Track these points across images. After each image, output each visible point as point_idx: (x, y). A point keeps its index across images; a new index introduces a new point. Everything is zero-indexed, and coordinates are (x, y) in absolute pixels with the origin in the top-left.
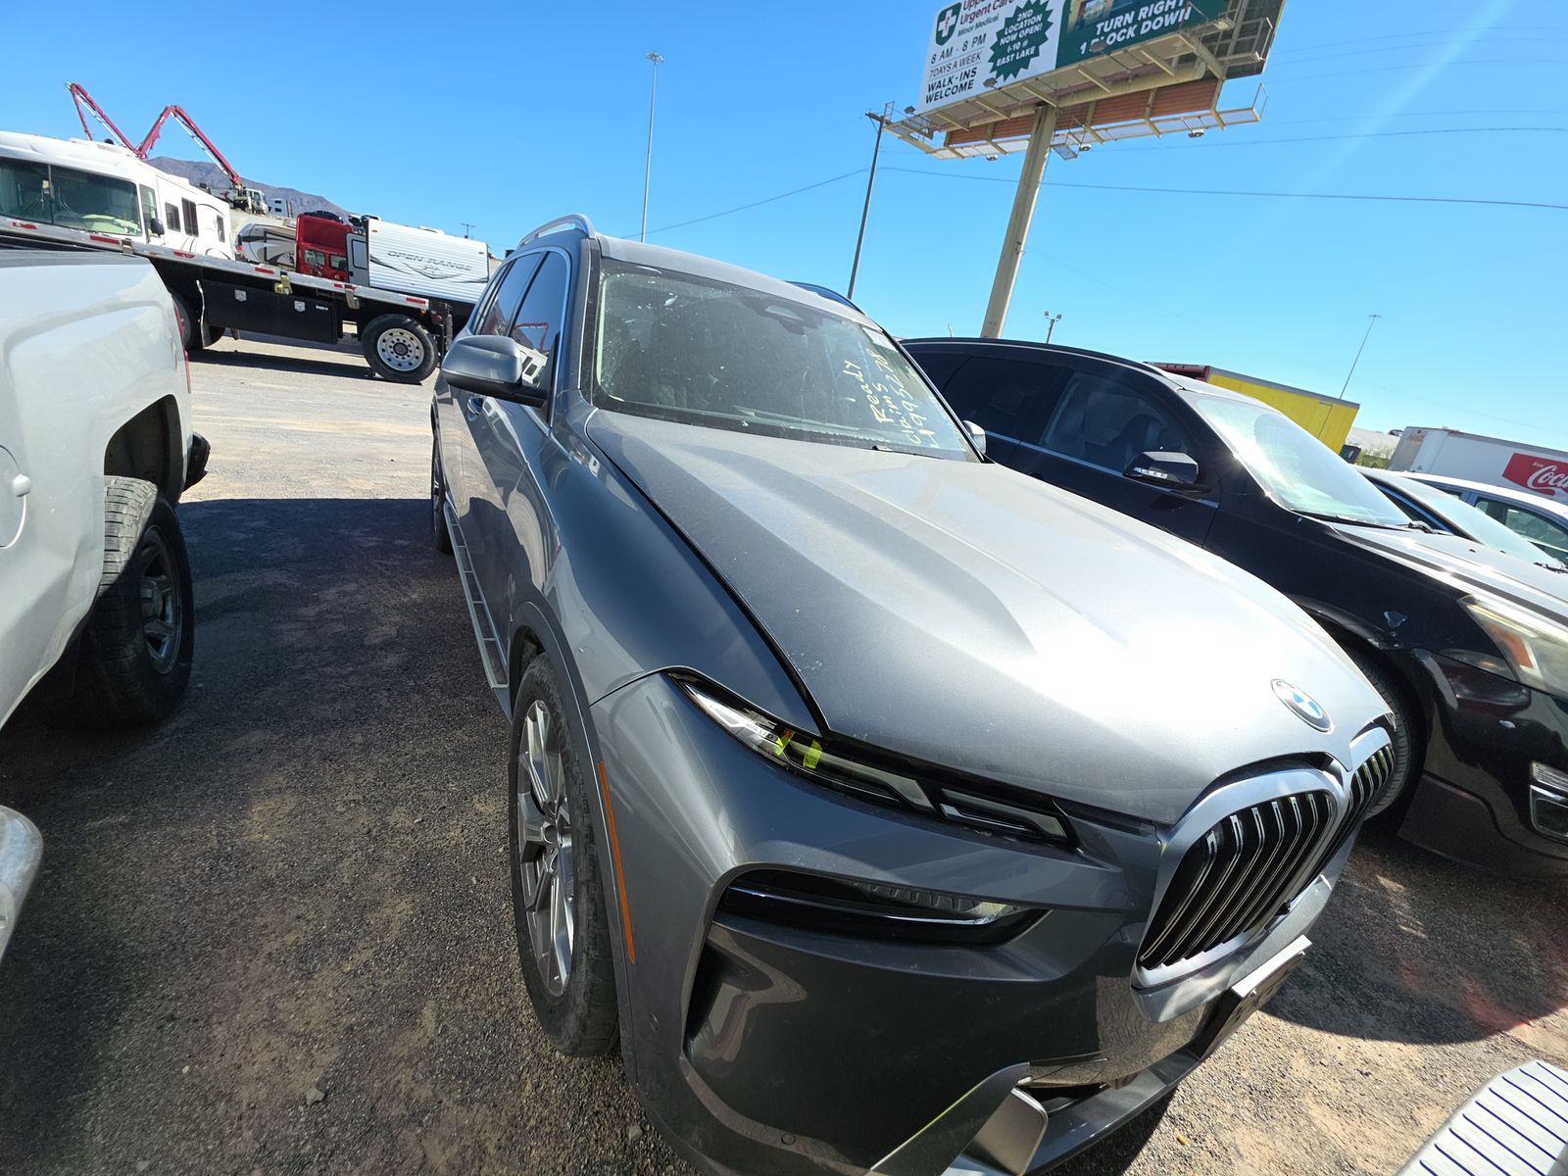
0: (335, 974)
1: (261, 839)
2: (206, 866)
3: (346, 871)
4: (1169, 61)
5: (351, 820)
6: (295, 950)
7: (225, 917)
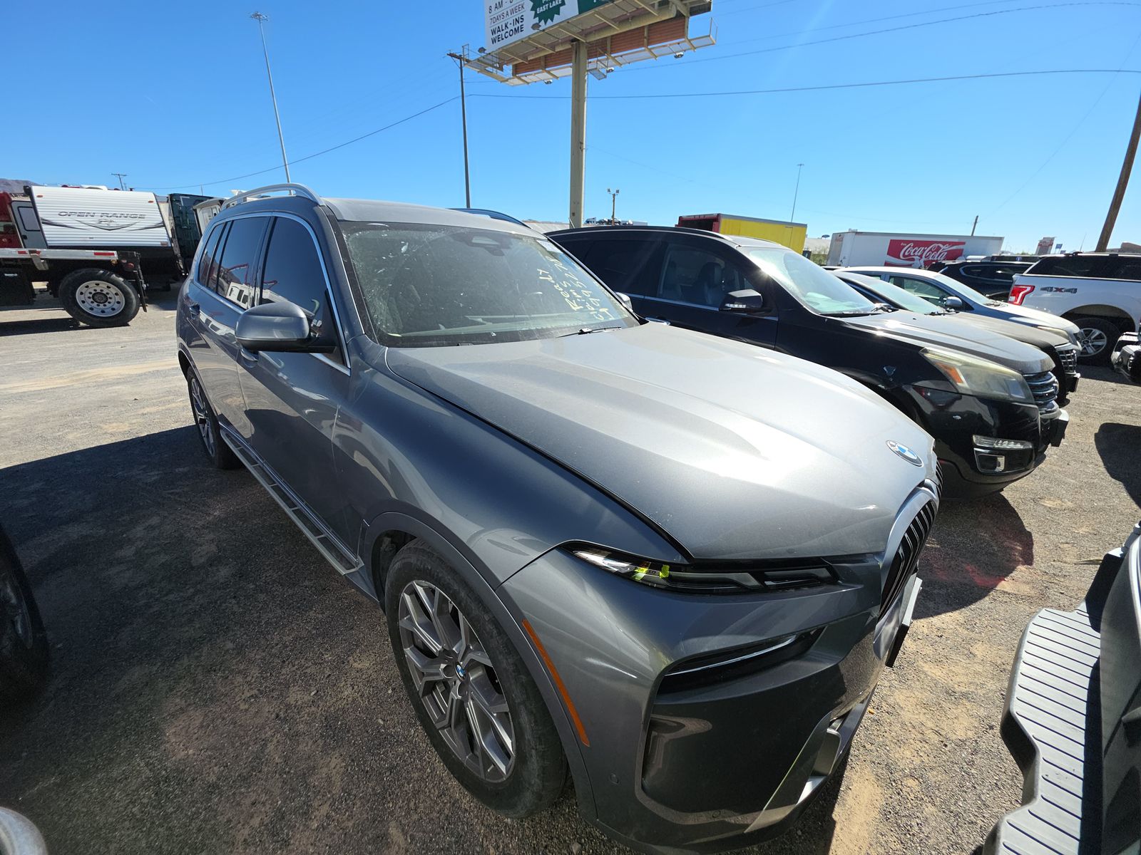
0: (307, 834)
1: (188, 756)
2: (150, 793)
3: (274, 753)
4: (653, 5)
5: (257, 712)
6: (264, 830)
7: (191, 828)
